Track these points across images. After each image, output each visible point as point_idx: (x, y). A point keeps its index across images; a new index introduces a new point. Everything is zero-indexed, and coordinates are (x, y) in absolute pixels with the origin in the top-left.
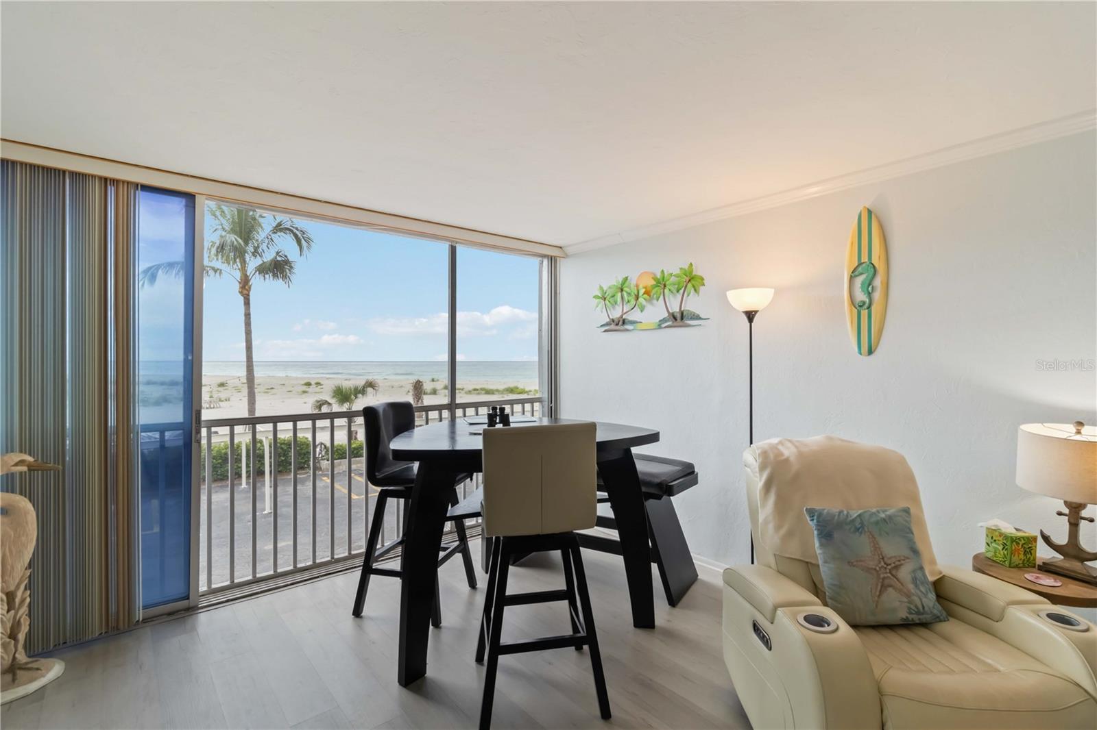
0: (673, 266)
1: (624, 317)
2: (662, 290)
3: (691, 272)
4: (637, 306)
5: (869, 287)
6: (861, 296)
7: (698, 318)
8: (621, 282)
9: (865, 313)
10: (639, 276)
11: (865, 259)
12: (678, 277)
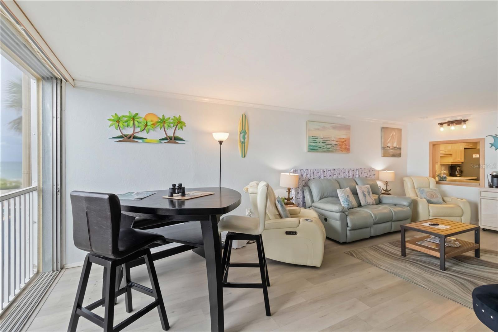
0: (169, 114)
1: (135, 135)
2: (163, 125)
3: (180, 119)
4: (145, 130)
5: (244, 138)
6: (242, 140)
7: (182, 140)
8: (133, 115)
9: (243, 145)
10: (147, 115)
11: (244, 129)
12: (173, 120)
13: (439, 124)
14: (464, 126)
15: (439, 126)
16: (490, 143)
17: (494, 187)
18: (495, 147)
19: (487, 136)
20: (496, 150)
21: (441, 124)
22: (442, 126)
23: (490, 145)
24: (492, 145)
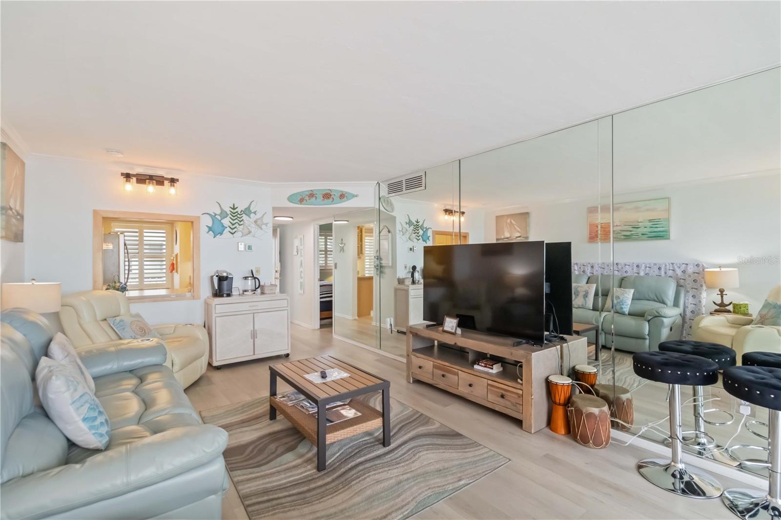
13: (122, 174)
14: (171, 191)
15: (123, 179)
16: (207, 226)
17: (225, 295)
18: (213, 232)
19: (203, 214)
20: (214, 237)
21: (128, 176)
22: (129, 181)
23: (207, 229)
24: (210, 229)
